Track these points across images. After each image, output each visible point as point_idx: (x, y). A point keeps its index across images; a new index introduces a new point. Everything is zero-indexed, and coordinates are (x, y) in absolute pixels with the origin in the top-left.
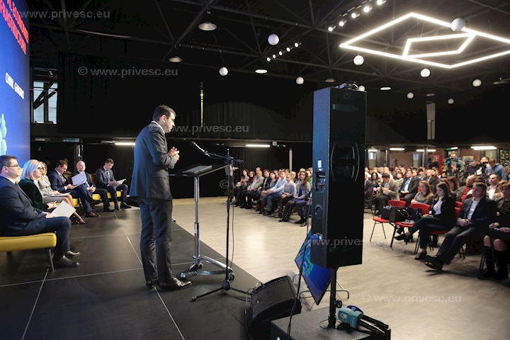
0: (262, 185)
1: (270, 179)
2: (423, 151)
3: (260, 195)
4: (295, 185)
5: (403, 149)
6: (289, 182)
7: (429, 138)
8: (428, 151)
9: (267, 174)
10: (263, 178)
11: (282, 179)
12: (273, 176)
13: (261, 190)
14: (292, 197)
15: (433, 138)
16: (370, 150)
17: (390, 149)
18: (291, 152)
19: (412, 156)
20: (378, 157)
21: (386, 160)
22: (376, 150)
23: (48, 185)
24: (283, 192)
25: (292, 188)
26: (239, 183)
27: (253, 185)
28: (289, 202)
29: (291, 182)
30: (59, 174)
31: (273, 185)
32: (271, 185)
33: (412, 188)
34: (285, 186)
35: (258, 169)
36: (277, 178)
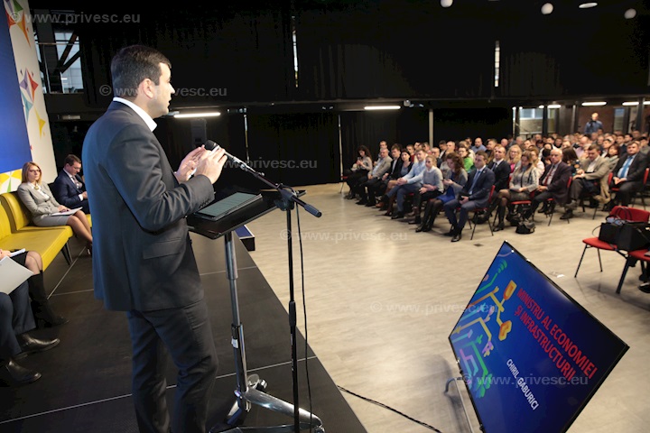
0: (389, 171)
1: (401, 161)
2: (637, 103)
4: (439, 172)
5: (605, 103)
6: (430, 168)
8: (645, 103)
9: (397, 153)
10: (390, 159)
11: (420, 162)
12: (406, 157)
13: (388, 177)
14: (437, 193)
16: (549, 107)
17: (584, 104)
18: (431, 114)
19: (613, 112)
20: (562, 117)
21: (573, 120)
22: (559, 106)
23: (47, 197)
24: (422, 182)
25: (435, 176)
26: (355, 166)
27: (376, 169)
28: (432, 201)
29: (434, 168)
30: (70, 176)
31: (406, 171)
32: (403, 171)
33: (635, 174)
34: (424, 174)
35: (383, 144)
36: (411, 159)
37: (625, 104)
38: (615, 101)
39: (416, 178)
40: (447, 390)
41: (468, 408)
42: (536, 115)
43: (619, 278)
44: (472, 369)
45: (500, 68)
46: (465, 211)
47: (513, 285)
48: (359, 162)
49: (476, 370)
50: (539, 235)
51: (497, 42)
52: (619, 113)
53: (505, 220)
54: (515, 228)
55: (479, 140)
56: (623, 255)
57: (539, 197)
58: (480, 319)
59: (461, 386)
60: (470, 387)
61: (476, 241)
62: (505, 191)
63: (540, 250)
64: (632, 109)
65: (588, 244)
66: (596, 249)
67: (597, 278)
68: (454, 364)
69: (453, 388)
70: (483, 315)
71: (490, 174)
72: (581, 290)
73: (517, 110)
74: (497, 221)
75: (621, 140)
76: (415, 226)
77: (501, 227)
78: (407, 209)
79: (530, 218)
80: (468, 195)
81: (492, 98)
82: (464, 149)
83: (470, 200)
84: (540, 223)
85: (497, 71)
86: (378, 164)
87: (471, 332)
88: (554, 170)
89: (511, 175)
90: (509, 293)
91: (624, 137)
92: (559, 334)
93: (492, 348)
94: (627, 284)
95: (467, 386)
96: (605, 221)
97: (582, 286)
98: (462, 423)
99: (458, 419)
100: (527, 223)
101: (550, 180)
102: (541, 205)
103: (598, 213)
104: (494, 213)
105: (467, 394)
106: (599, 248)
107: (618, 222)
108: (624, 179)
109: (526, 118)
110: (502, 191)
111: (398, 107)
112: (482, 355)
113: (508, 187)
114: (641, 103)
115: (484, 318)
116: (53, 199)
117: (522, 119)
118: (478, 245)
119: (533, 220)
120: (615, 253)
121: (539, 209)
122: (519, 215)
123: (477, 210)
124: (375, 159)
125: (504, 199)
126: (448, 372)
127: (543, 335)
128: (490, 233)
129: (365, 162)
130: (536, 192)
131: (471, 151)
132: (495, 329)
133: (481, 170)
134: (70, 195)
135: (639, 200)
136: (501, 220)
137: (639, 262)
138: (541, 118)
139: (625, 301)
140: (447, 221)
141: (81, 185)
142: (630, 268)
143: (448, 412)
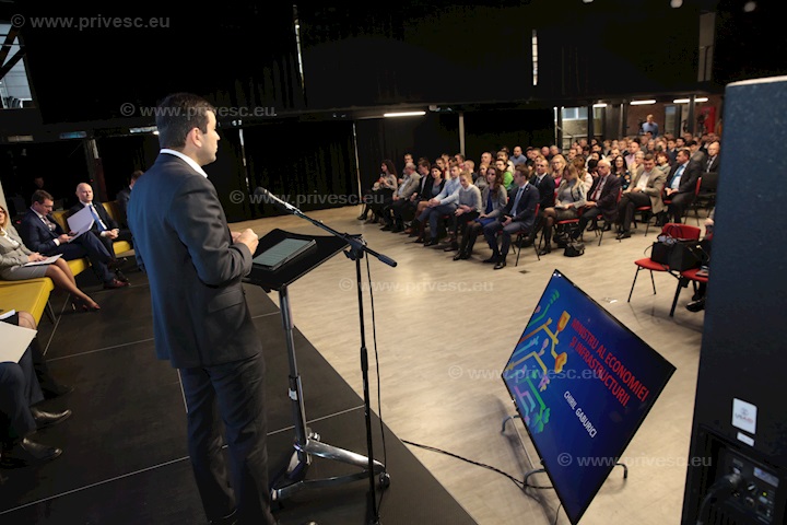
0: (418, 189)
1: (431, 179)
2: (688, 101)
3: (416, 208)
4: (476, 189)
5: (654, 102)
7: (700, 79)
8: (697, 100)
10: (419, 176)
11: (454, 179)
12: (437, 173)
13: (417, 198)
14: (475, 214)
15: (708, 78)
16: (595, 106)
17: (632, 103)
18: (461, 119)
19: (664, 109)
20: (608, 117)
21: (621, 120)
22: (605, 105)
23: (16, 244)
24: (457, 202)
25: (473, 195)
26: (377, 184)
27: (402, 188)
28: (470, 223)
29: (471, 186)
30: (41, 216)
31: (438, 190)
32: (435, 189)
33: (687, 184)
34: (460, 193)
35: (409, 157)
36: (443, 176)
37: (675, 101)
38: (665, 99)
39: (450, 197)
40: (504, 429)
41: (528, 445)
42: (580, 115)
43: (672, 300)
44: (529, 405)
45: (538, 62)
46: (508, 234)
47: (567, 316)
48: (382, 179)
49: (533, 406)
50: (589, 256)
51: (534, 32)
52: (671, 111)
53: (552, 241)
54: (563, 251)
55: (518, 149)
56: (675, 276)
57: (587, 214)
58: (534, 353)
59: (518, 423)
60: (528, 424)
61: (520, 268)
62: (551, 209)
63: (590, 274)
64: (684, 107)
65: (640, 265)
66: (649, 271)
67: (651, 301)
68: (509, 403)
69: (510, 427)
70: (537, 349)
71: (533, 191)
72: (635, 315)
73: (559, 110)
74: (543, 242)
75: (672, 145)
76: (452, 253)
77: (547, 250)
78: (441, 234)
79: (579, 238)
80: (512, 216)
81: (531, 99)
82: (501, 162)
83: (513, 221)
84: (590, 242)
85: (535, 65)
86: (405, 183)
87: (525, 367)
88: (603, 183)
89: (556, 190)
90: (562, 325)
91: (675, 141)
92: (613, 362)
93: (548, 382)
94: (680, 306)
95: (524, 423)
96: (656, 241)
97: (636, 311)
98: (522, 461)
99: (517, 457)
100: (576, 244)
101: (598, 195)
102: (590, 222)
103: (650, 228)
104: (539, 235)
105: (525, 432)
106: (651, 270)
107: (670, 241)
108: (676, 190)
109: (570, 119)
110: (547, 209)
111: (424, 113)
112: (538, 390)
113: (553, 205)
114: (692, 100)
115: (538, 352)
116: (23, 246)
117: (564, 120)
118: (524, 272)
119: (582, 241)
120: (667, 274)
121: (588, 226)
122: (567, 236)
123: (521, 232)
124: (400, 176)
125: (550, 218)
126: (503, 411)
127: (598, 364)
128: (536, 257)
129: (388, 180)
130: (584, 209)
131: (510, 163)
132: (551, 363)
133: (524, 187)
134: (42, 240)
135: (692, 212)
136: (547, 242)
137: (691, 282)
138: (586, 118)
139: (678, 324)
140: (487, 245)
141: (54, 226)
142: (683, 289)
143: (507, 451)
